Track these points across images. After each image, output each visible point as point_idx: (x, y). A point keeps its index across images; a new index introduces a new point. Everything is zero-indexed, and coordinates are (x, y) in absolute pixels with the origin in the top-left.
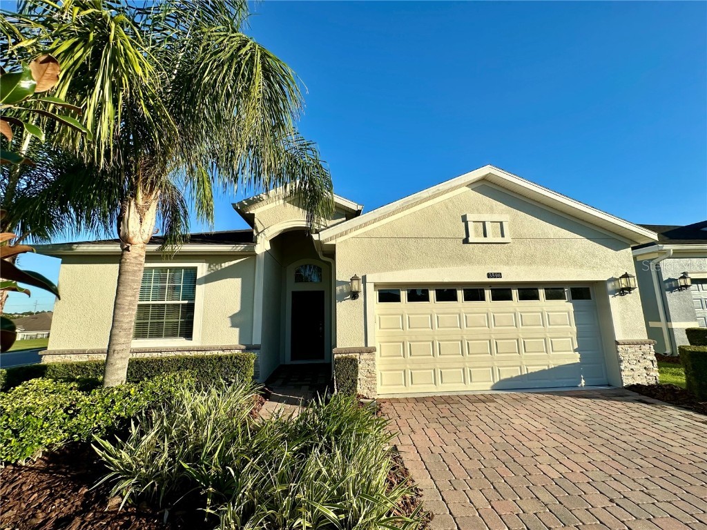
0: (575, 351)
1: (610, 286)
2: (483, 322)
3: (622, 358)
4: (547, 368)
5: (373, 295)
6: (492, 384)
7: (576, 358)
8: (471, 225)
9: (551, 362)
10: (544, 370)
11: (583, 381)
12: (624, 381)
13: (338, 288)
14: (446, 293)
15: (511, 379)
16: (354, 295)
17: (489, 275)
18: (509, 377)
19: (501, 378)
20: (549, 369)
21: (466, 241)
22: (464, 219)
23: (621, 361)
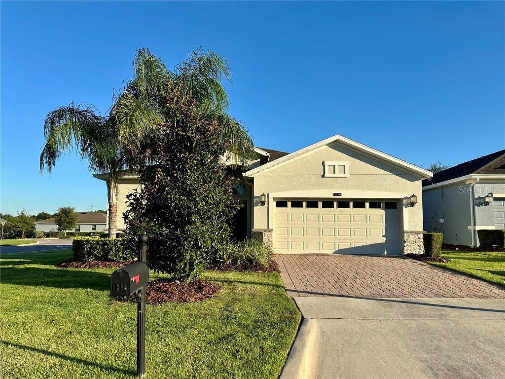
0: (383, 236)
1: (404, 202)
2: (331, 219)
3: (406, 240)
4: (365, 245)
5: (273, 204)
6: (334, 251)
7: (383, 240)
8: (326, 167)
9: (368, 241)
10: (364, 246)
11: (386, 253)
12: (405, 251)
13: (255, 200)
14: (312, 203)
15: (345, 249)
16: (263, 203)
17: (335, 195)
18: (343, 248)
19: (340, 249)
20: (367, 246)
21: (323, 176)
22: (323, 163)
23: (405, 242)
